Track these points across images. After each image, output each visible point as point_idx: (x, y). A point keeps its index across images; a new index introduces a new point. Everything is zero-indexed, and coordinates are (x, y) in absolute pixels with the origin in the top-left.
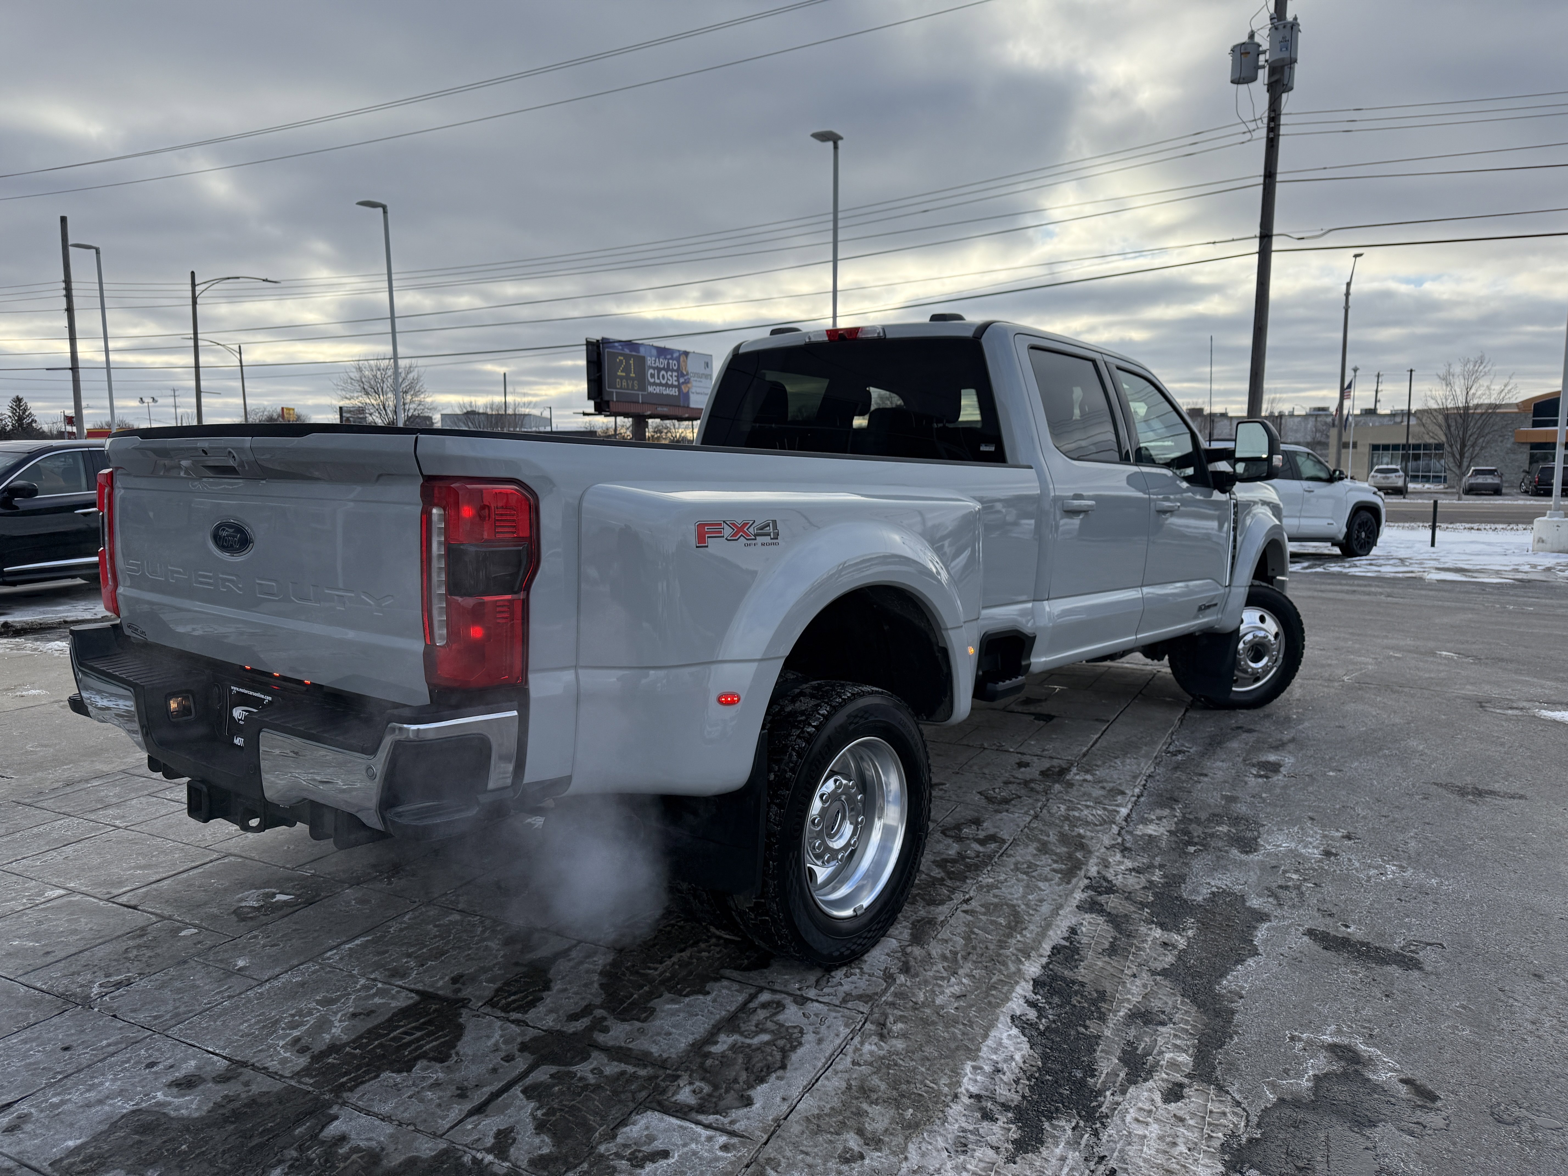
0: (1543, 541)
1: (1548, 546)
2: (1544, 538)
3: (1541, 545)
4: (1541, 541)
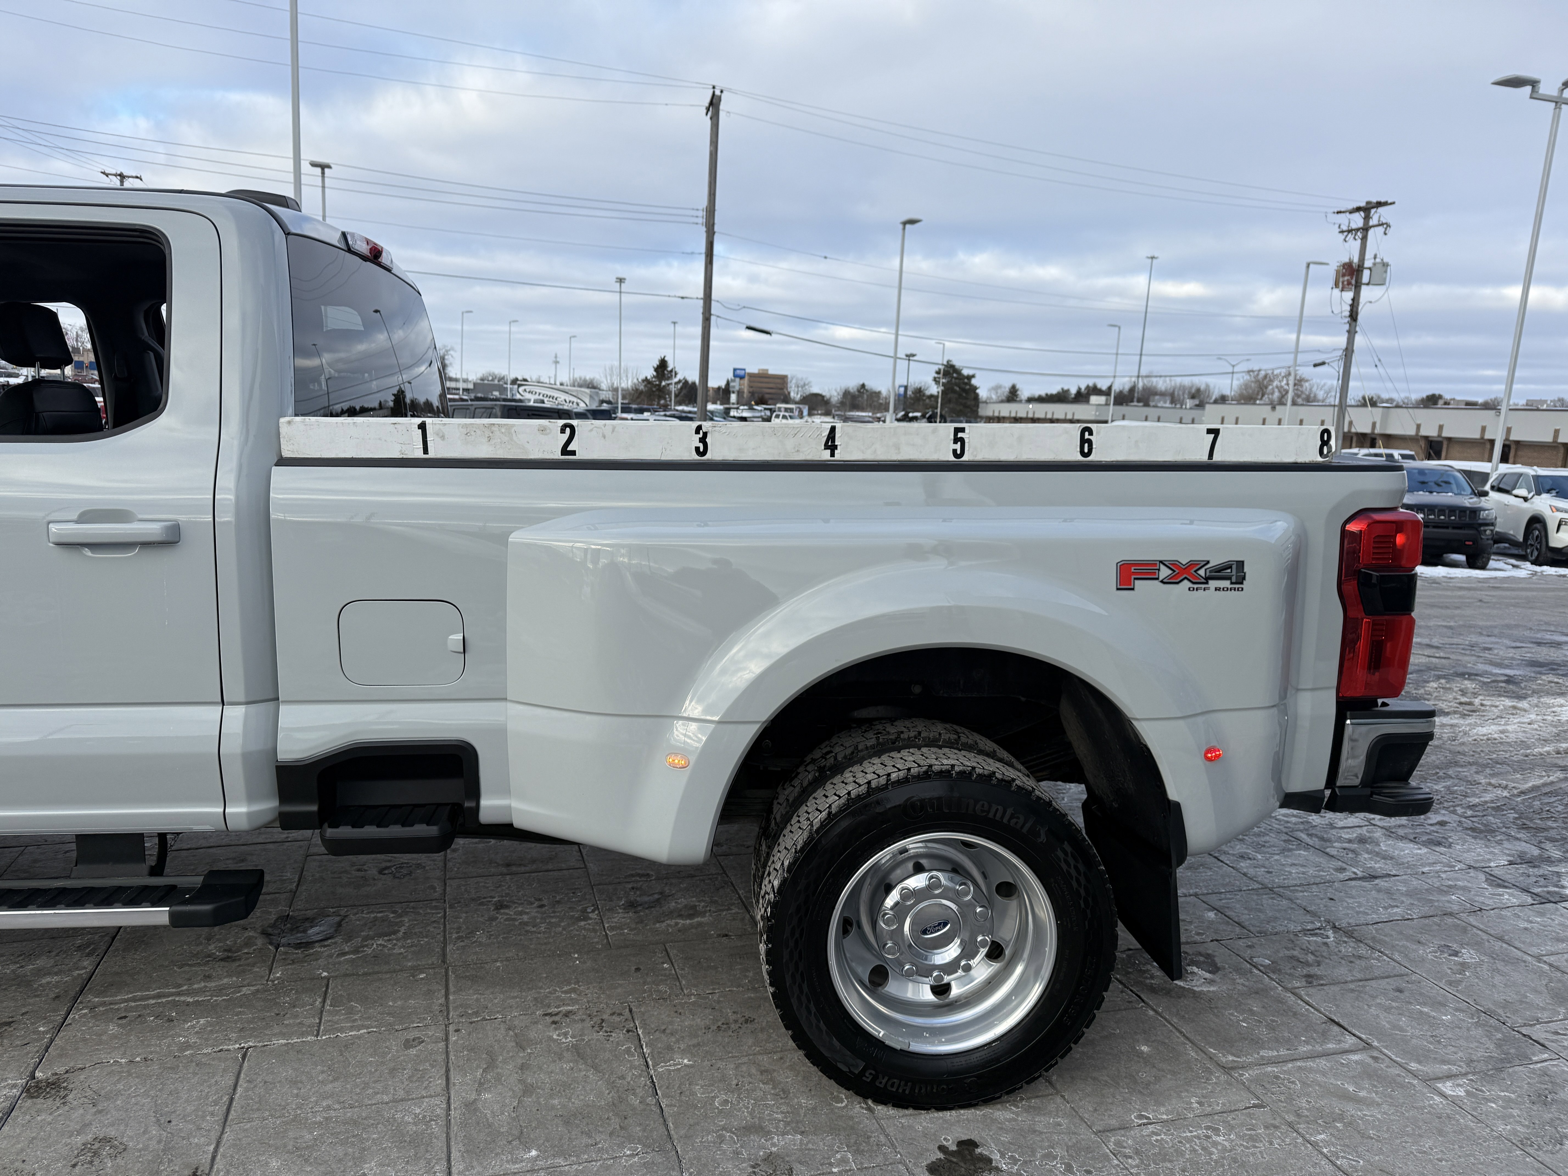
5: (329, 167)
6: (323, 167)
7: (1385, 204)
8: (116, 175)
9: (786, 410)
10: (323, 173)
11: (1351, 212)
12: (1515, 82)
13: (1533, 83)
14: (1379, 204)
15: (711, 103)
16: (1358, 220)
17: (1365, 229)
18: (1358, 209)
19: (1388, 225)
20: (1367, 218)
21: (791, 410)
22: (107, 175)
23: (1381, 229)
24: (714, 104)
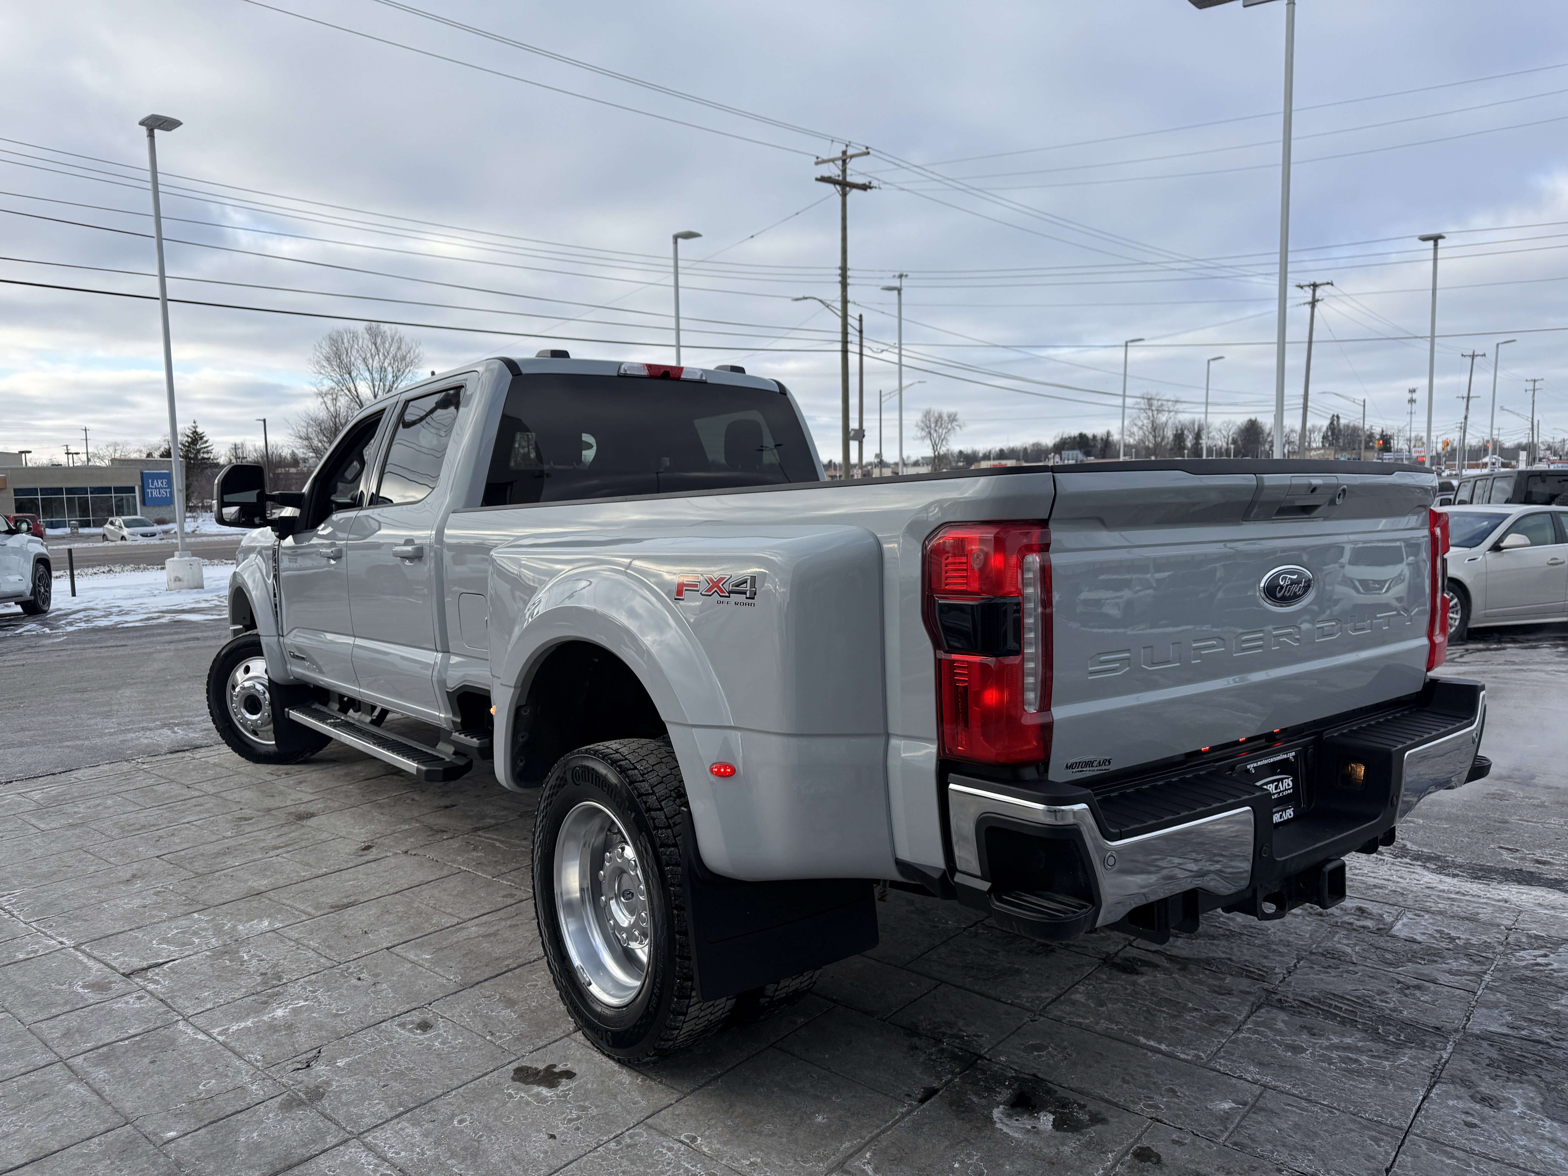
0: (180, 580)
1: (185, 584)
2: (181, 576)
3: (178, 583)
4: (178, 579)
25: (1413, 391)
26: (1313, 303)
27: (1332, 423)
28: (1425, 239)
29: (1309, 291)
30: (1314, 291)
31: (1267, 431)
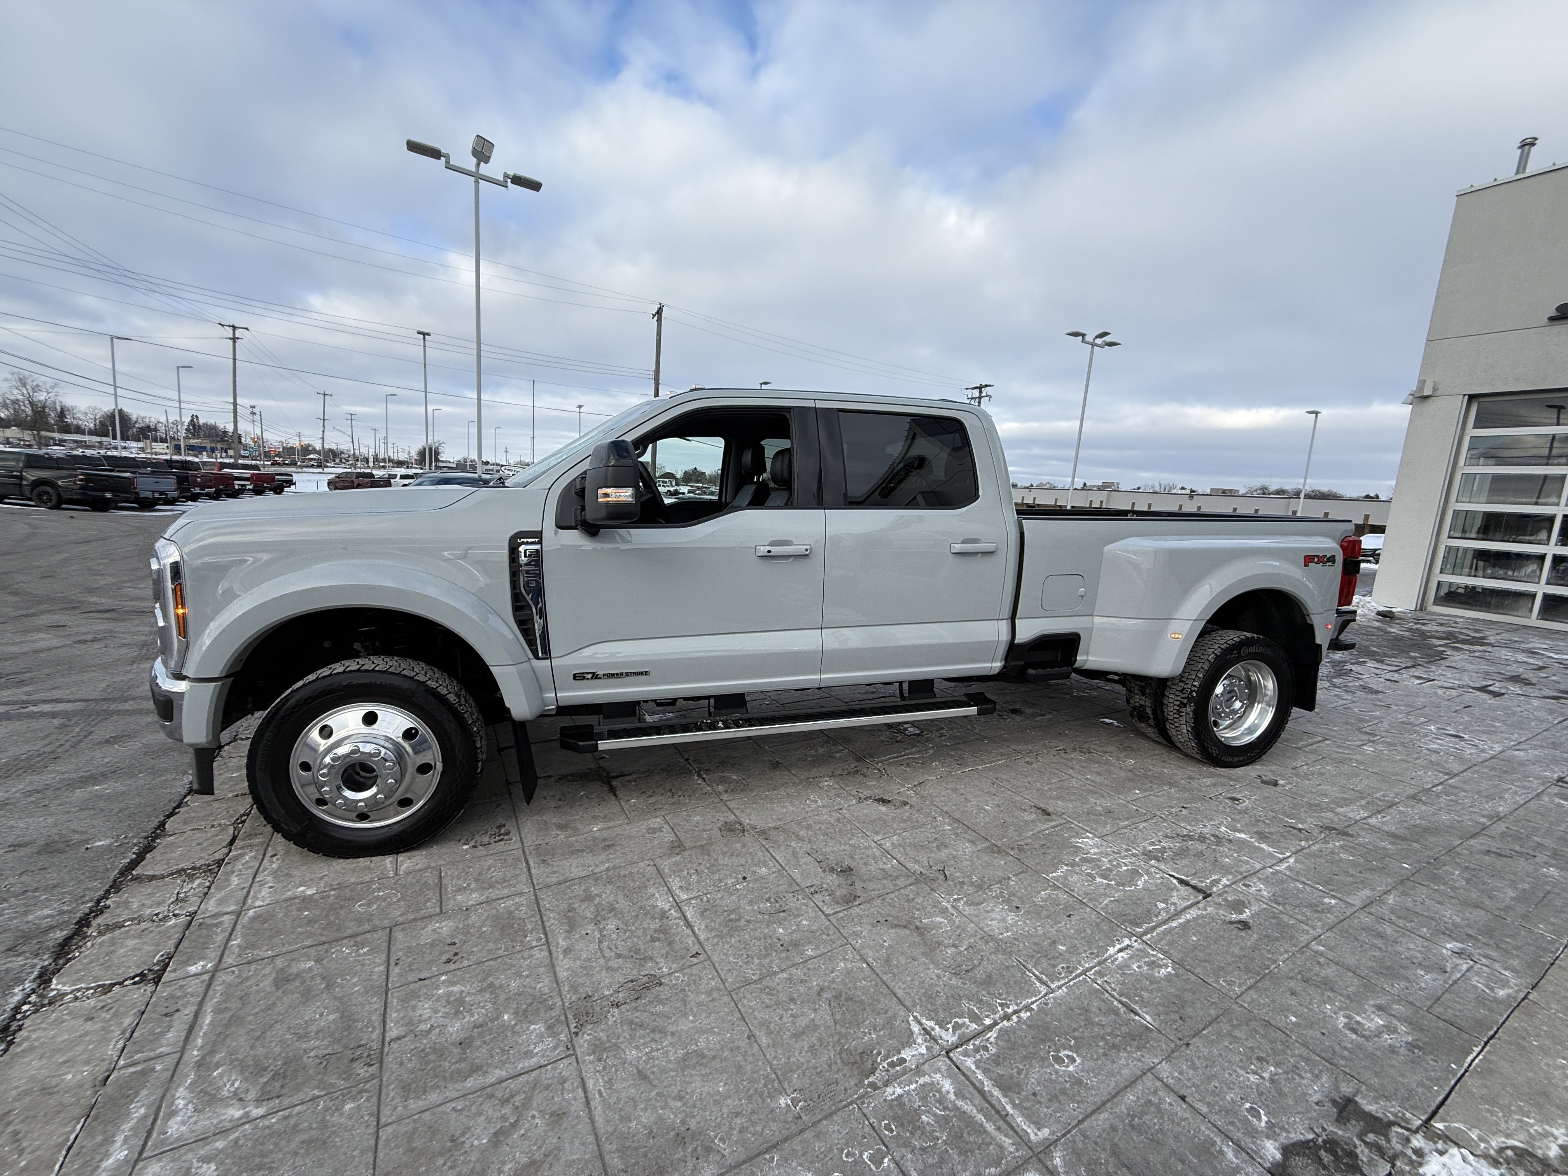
5: (429, 335)
6: (424, 334)
7: (989, 386)
8: (229, 326)
9: (663, 482)
10: (424, 338)
11: (972, 389)
12: (1075, 334)
13: (1083, 335)
14: (986, 386)
15: (658, 313)
16: (976, 393)
17: (980, 398)
18: (976, 388)
19: (990, 396)
20: (981, 392)
21: (666, 482)
22: (223, 326)
23: (988, 398)
24: (659, 312)
25: (254, 407)
26: (234, 339)
27: (192, 420)
28: (419, 333)
29: (230, 330)
30: (234, 331)
31: (134, 419)
